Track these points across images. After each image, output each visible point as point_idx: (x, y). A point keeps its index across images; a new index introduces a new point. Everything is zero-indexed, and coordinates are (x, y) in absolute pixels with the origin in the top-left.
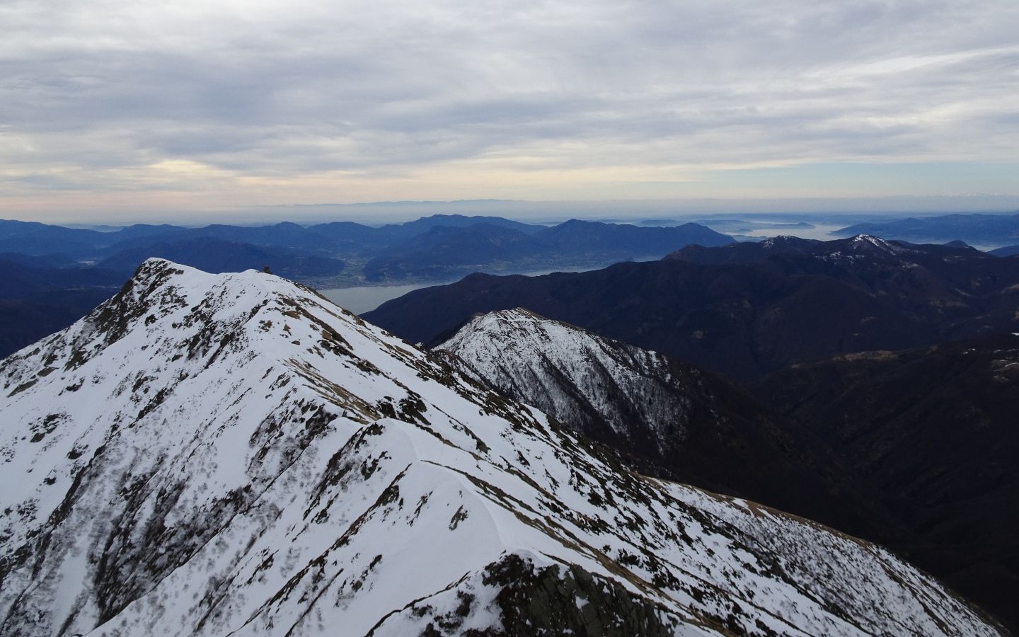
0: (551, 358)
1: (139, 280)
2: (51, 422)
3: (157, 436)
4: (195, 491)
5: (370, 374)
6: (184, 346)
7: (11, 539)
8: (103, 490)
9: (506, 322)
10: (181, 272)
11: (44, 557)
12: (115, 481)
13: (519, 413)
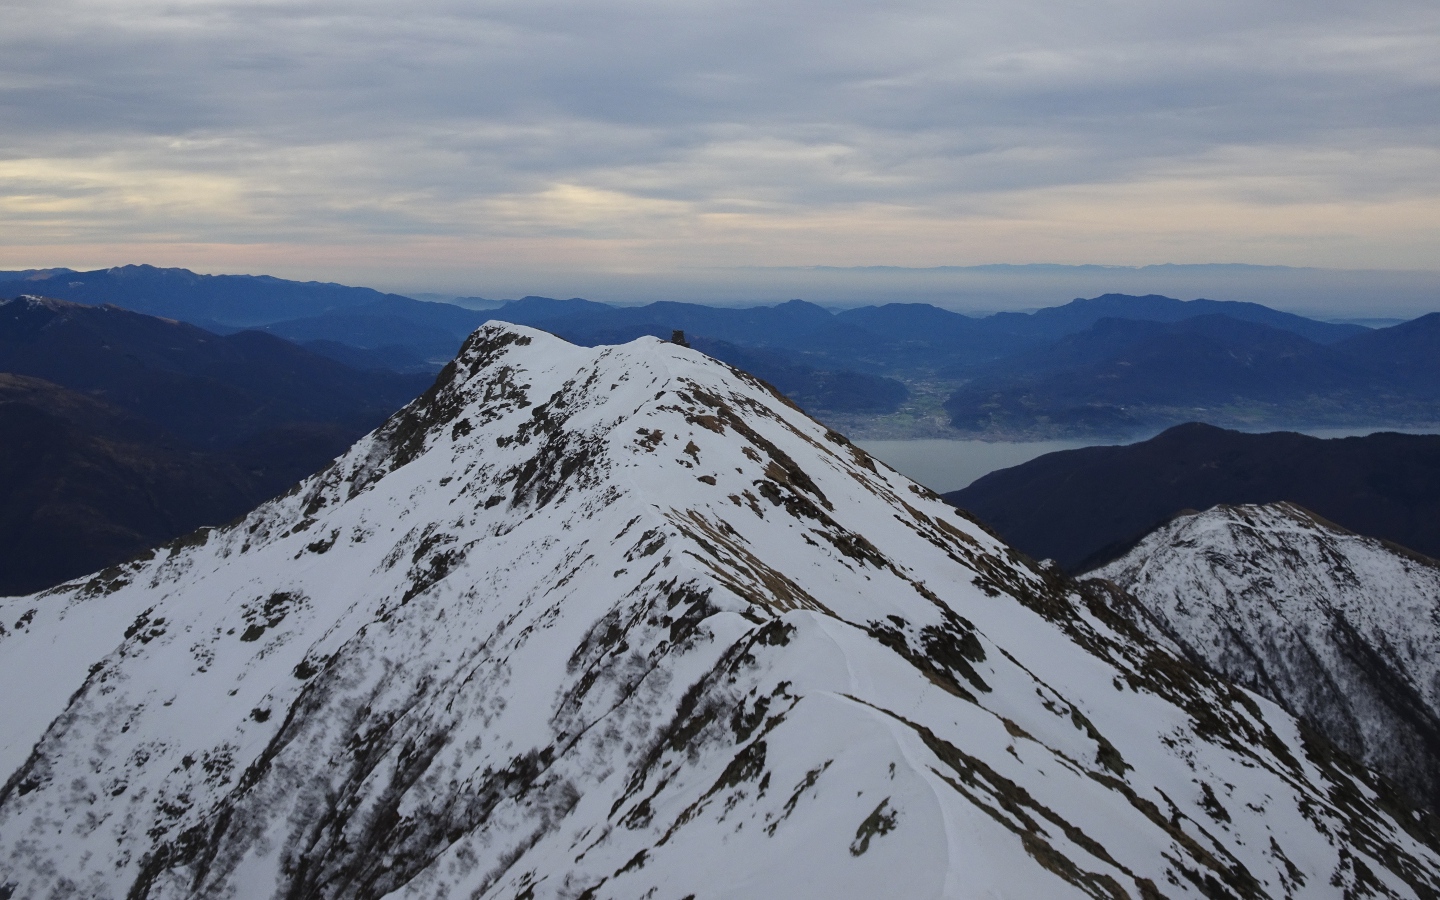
0: (1356, 623)
1: (466, 362)
2: (277, 607)
3: (425, 640)
4: (459, 751)
5: (862, 564)
6: (510, 479)
7: (188, 813)
8: (323, 735)
9: (1249, 532)
10: (526, 341)
11: (216, 850)
12: (344, 720)
13: (1227, 706)
